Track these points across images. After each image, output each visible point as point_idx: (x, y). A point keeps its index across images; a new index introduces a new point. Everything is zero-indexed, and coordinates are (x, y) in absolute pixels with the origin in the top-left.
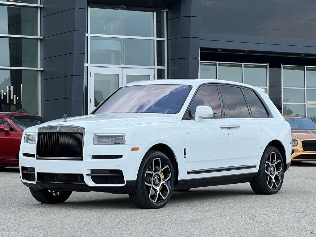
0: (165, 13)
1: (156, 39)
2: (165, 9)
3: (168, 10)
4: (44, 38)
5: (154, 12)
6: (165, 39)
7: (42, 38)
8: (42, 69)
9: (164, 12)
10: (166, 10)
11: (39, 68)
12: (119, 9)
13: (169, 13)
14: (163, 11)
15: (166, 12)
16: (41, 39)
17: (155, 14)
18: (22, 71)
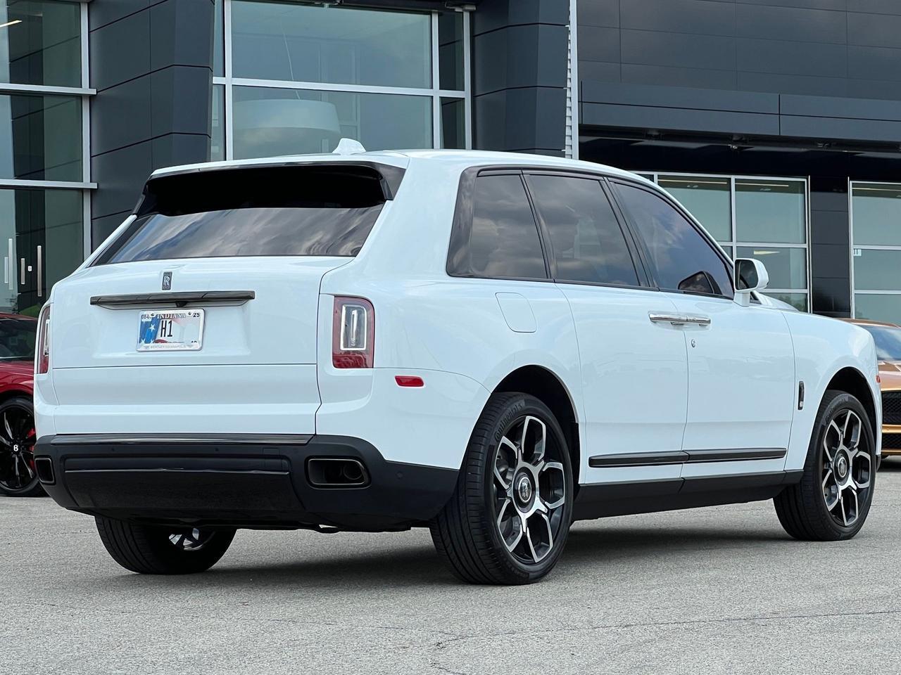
0: (466, 16)
1: (438, 93)
2: (464, 4)
3: (473, 8)
4: (97, 92)
5: (430, 14)
6: (466, 94)
7: (94, 92)
8: (94, 186)
9: (463, 13)
10: (467, 8)
11: (87, 183)
12: (323, 6)
13: (477, 16)
14: (458, 10)
15: (468, 14)
16: (91, 97)
17: (435, 19)
18: (47, 192)
